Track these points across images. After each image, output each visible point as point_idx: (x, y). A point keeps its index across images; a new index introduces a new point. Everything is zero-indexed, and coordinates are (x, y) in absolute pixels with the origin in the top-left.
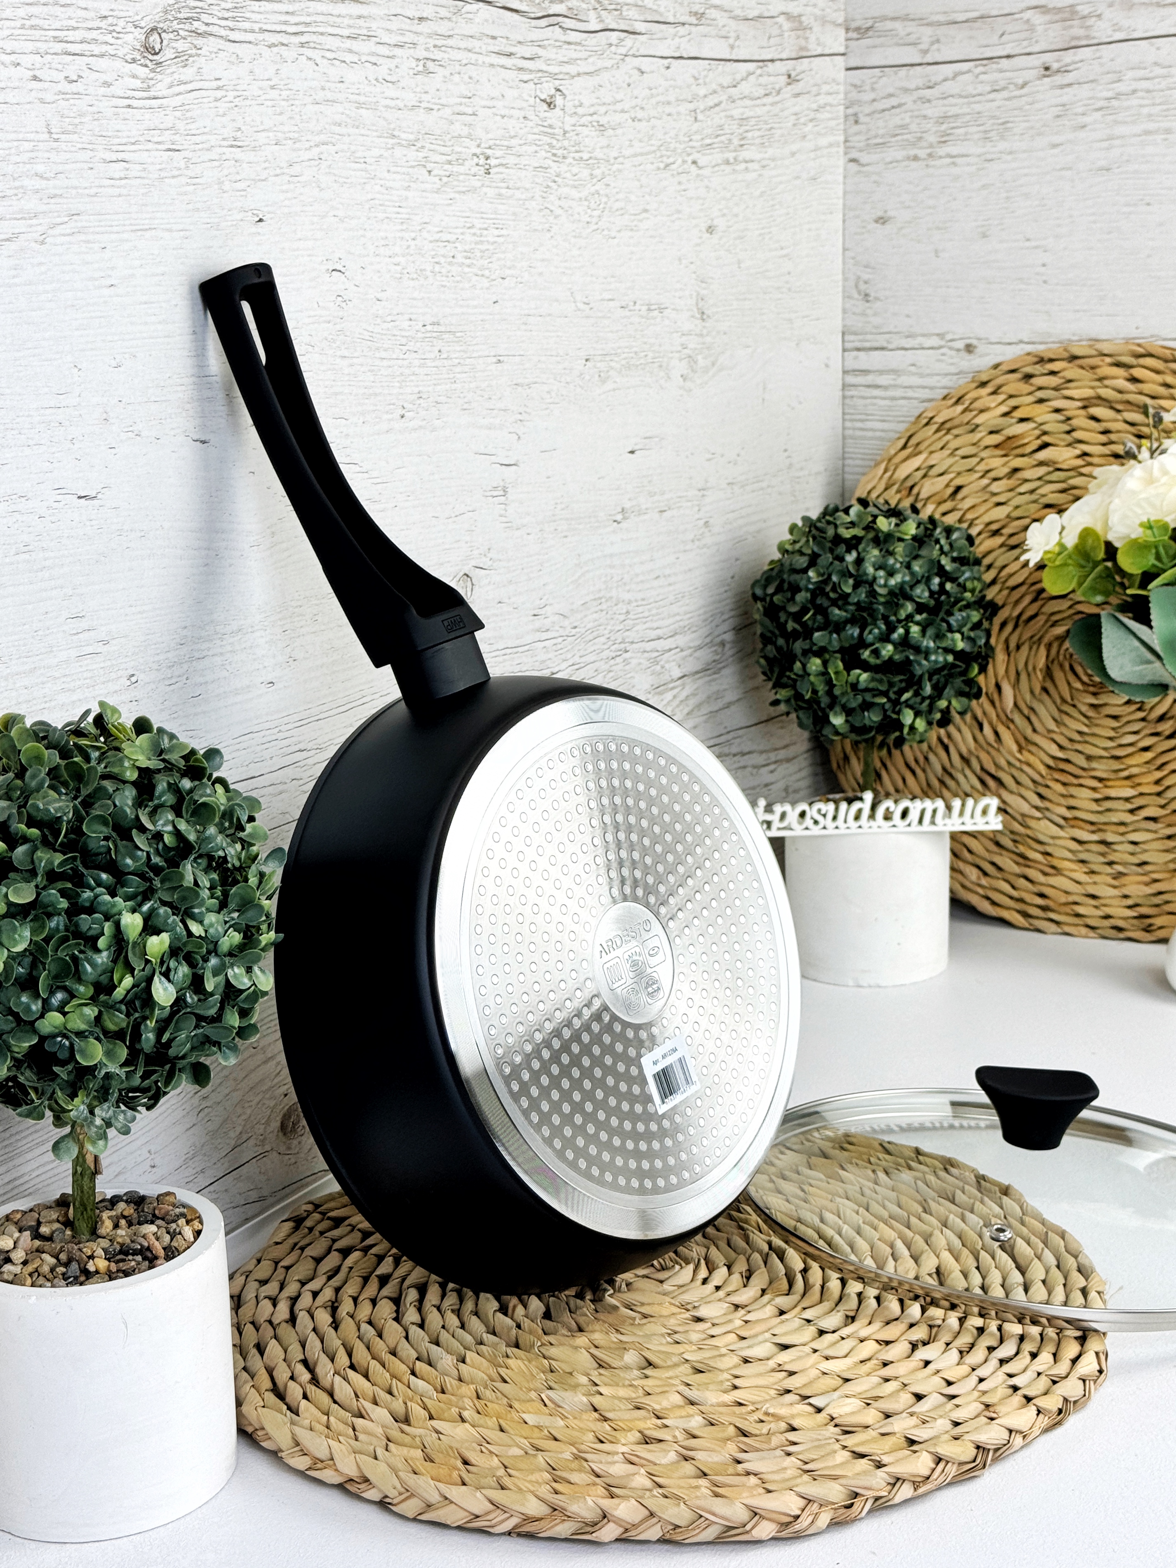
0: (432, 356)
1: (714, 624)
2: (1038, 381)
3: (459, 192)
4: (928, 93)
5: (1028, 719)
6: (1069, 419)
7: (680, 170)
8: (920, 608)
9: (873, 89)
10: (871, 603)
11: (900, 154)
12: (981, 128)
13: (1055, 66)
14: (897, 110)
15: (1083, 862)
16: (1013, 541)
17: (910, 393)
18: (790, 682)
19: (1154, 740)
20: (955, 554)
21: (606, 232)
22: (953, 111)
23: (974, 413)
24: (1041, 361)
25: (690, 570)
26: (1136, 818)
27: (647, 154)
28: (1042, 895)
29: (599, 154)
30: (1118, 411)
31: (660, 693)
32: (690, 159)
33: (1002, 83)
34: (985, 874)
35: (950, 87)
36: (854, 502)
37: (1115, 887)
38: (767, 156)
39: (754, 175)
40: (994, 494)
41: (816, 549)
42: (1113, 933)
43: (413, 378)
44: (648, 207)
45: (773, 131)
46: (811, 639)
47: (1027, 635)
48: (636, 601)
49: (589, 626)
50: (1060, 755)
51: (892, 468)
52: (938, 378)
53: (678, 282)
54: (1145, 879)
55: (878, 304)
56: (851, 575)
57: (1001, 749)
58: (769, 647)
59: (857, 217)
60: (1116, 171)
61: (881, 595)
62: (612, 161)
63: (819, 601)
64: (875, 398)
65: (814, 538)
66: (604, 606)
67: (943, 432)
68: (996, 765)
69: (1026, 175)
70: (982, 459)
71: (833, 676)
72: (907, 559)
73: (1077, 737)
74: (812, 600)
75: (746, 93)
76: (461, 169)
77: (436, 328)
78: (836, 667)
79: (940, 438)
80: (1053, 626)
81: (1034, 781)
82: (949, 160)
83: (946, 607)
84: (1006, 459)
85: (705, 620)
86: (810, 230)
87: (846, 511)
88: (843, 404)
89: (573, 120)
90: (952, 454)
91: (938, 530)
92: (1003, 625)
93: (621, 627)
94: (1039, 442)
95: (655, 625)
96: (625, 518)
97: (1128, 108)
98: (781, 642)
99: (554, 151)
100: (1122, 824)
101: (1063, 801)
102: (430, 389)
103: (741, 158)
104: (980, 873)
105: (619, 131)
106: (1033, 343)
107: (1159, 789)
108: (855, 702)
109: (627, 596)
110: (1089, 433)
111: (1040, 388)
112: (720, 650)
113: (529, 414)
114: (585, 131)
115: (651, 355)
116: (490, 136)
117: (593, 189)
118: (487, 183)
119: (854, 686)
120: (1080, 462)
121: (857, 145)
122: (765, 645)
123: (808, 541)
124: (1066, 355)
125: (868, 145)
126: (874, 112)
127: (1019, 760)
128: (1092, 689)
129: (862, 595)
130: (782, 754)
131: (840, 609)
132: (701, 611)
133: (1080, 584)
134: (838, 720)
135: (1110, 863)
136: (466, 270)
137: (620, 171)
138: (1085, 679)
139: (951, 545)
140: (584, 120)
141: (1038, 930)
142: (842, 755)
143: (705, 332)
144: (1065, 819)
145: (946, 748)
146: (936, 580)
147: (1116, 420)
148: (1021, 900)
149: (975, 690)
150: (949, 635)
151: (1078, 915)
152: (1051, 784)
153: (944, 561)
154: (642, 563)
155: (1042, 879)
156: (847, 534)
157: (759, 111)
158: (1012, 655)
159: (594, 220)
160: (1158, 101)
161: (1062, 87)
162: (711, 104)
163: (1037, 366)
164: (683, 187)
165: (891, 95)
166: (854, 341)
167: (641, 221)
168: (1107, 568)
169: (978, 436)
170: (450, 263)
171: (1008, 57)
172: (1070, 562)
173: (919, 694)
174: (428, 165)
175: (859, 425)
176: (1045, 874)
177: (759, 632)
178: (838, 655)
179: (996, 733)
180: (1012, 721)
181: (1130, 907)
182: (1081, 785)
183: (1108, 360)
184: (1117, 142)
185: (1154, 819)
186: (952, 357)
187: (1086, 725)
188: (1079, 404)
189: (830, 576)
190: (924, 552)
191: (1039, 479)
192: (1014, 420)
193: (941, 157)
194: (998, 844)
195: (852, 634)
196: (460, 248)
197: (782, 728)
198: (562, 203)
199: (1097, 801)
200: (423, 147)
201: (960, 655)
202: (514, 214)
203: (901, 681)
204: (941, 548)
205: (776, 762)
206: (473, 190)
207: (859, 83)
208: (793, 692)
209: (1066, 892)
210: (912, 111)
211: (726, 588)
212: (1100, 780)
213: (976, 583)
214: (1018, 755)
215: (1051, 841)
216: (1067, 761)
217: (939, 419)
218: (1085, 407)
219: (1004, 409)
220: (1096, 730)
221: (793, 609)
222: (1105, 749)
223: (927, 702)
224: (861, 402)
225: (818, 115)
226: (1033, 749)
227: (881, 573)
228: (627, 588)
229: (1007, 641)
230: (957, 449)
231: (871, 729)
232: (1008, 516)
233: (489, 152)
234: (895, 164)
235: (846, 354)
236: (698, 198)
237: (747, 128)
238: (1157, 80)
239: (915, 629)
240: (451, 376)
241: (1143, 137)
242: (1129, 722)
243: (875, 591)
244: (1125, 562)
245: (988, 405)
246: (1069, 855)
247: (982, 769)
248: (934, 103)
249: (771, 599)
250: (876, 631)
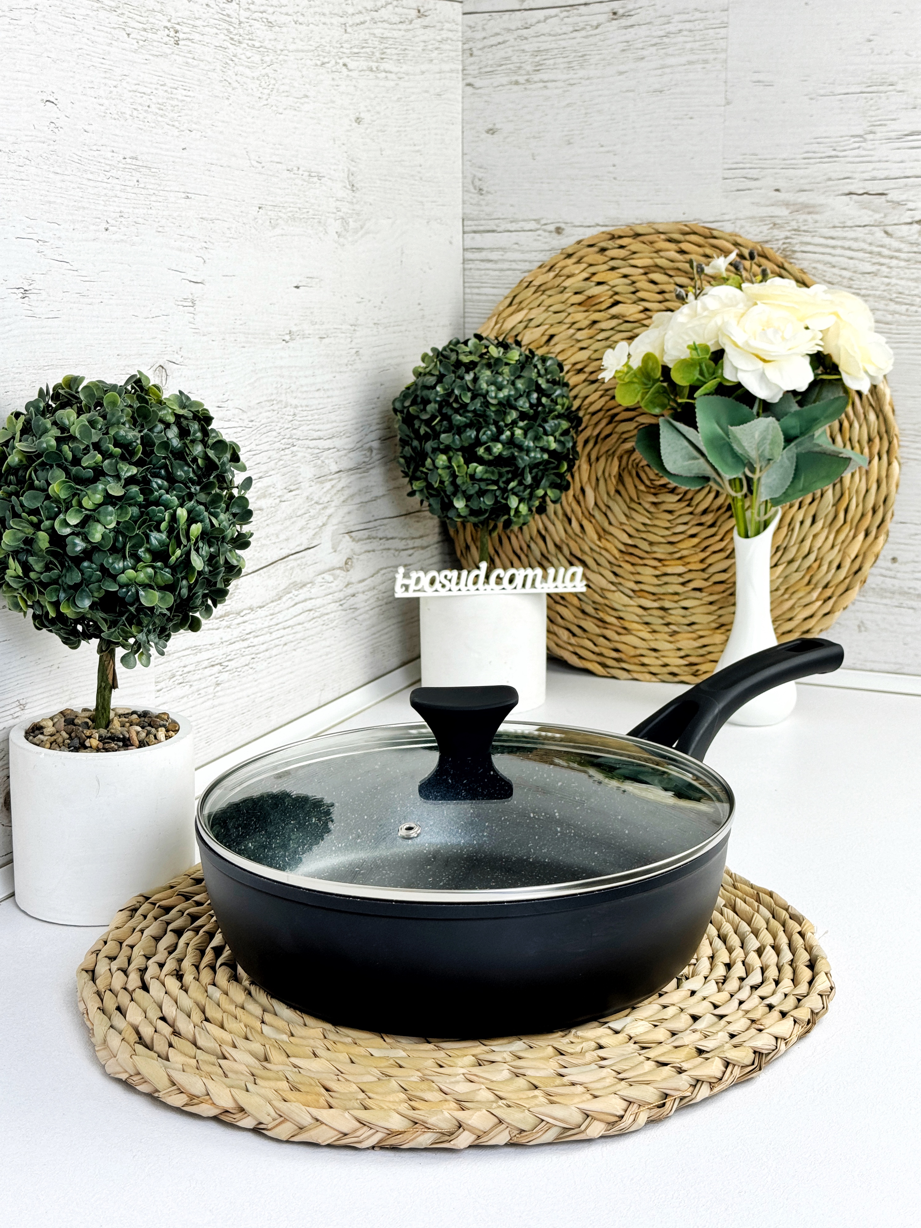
0: (131, 184)
1: (363, 433)
2: (611, 253)
3: (153, 55)
4: (525, 32)
5: (606, 514)
6: (634, 282)
7: (334, 69)
8: (523, 416)
9: (484, 29)
10: (485, 411)
11: (505, 80)
12: (566, 60)
13: (621, 11)
14: (502, 46)
15: (647, 623)
16: (592, 377)
17: (514, 266)
18: (424, 476)
19: (699, 528)
20: (549, 377)
21: (274, 108)
22: (544, 46)
23: (563, 278)
24: (613, 237)
25: (344, 388)
26: (686, 589)
27: (308, 51)
28: (617, 650)
29: (266, 44)
30: (671, 276)
31: (322, 483)
32: (341, 62)
33: (581, 25)
34: (574, 635)
35: (543, 28)
36: (472, 336)
37: (671, 642)
38: (402, 70)
39: (392, 84)
40: (579, 341)
41: (442, 370)
42: (670, 678)
43: (116, 199)
44: (308, 94)
45: (407, 52)
46: (439, 439)
47: (604, 449)
48: (301, 406)
49: (263, 421)
50: (630, 541)
51: (501, 321)
52: (534, 254)
53: (333, 157)
54: (694, 635)
55: (489, 197)
56: (469, 390)
57: (585, 538)
58: (407, 448)
59: (473, 129)
60: (668, 92)
61: (493, 405)
62: (279, 52)
63: (444, 411)
64: (488, 269)
65: (441, 362)
66: (275, 407)
67: (540, 293)
68: (581, 550)
69: (600, 96)
70: (569, 314)
71: (456, 469)
72: (513, 378)
73: (642, 528)
74: (440, 410)
75: (386, 18)
76: (155, 37)
77: (134, 162)
78: (459, 462)
79: (537, 298)
80: (623, 442)
81: (610, 563)
82: (541, 85)
83: (542, 416)
84: (587, 314)
85: (356, 429)
86: (436, 134)
87: (466, 343)
88: (464, 275)
89: (248, 14)
90: (546, 310)
91: (536, 358)
92: (586, 442)
93: (290, 425)
94: (612, 300)
95: (317, 427)
96: (292, 339)
97: (675, 44)
98: (415, 443)
99: (231, 36)
100: (676, 594)
101: (632, 577)
102: (130, 211)
103: (382, 68)
104: (570, 635)
105: (284, 30)
106: (606, 226)
107: (703, 566)
108: (473, 490)
109: (294, 402)
110: (648, 293)
111: (612, 259)
112: (368, 454)
113: (213, 243)
114: (257, 24)
115: (311, 212)
116: (180, 14)
117: (264, 72)
118: (176, 52)
119: (472, 477)
120: (642, 316)
121: (472, 72)
122: (404, 447)
123: (436, 365)
124: (632, 233)
125: (480, 73)
126: (484, 47)
127: (599, 547)
128: (652, 490)
129: (477, 404)
130: (418, 543)
131: (461, 416)
132: (353, 422)
133: (643, 398)
134: (460, 504)
135: (668, 624)
136: (160, 119)
137: (285, 61)
138: (648, 483)
139: (546, 370)
140: (256, 15)
141: (614, 677)
142: (464, 545)
143: (355, 200)
144: (633, 591)
145: (544, 539)
146: (535, 395)
147: (669, 283)
148: (601, 655)
149: (565, 483)
150: (545, 437)
151: (643, 665)
152: (622, 564)
153: (541, 381)
154: (306, 377)
155: (616, 637)
156: (466, 359)
157: (396, 34)
158: (593, 465)
159: (265, 97)
160: (697, 38)
161: (626, 27)
162: (358, 21)
163: (610, 242)
164: (335, 83)
165: (497, 34)
166: (471, 225)
167: (302, 104)
168: (664, 387)
169: (566, 295)
170: (146, 111)
171: (586, 4)
172: (635, 380)
173: (523, 484)
174: (127, 28)
175: (476, 291)
176: (619, 634)
177: (399, 437)
178: (460, 453)
179: (582, 526)
180: (593, 516)
181: (682, 657)
182: (646, 565)
183: (663, 236)
184: (667, 70)
185: (699, 590)
186: (545, 238)
187: (649, 518)
188: (641, 271)
189: (453, 390)
190: (525, 374)
191: (612, 329)
192: (593, 284)
193: (536, 82)
194: (583, 612)
195: (470, 436)
196: (154, 100)
197: (418, 522)
198: (239, 78)
199: (657, 576)
200: (123, 14)
201: (553, 453)
202: (199, 80)
203: (508, 472)
204: (538, 371)
205: (413, 548)
206: (164, 55)
207: (473, 25)
208: (424, 484)
209: (635, 647)
210: (513, 46)
211: (374, 406)
212: (660, 560)
213: (565, 399)
214: (598, 543)
215: (623, 608)
216: (635, 546)
217: (536, 283)
218: (646, 274)
219: (585, 275)
220: (656, 522)
221: (425, 417)
222: (662, 536)
223: (528, 491)
224: (478, 272)
225: (441, 46)
226: (609, 537)
227: (493, 388)
228: (294, 395)
229: (589, 455)
230: (550, 306)
231: (486, 510)
232: (589, 358)
233: (178, 27)
234: (500, 88)
235: (466, 235)
236: (348, 94)
237: (387, 45)
238: (697, 22)
239: (518, 432)
240: (148, 203)
241: (686, 67)
242: (680, 515)
243: (488, 402)
244: (676, 377)
245: (573, 272)
246: (637, 619)
247: (571, 554)
248: (530, 40)
249: (408, 410)
250: (489, 433)
